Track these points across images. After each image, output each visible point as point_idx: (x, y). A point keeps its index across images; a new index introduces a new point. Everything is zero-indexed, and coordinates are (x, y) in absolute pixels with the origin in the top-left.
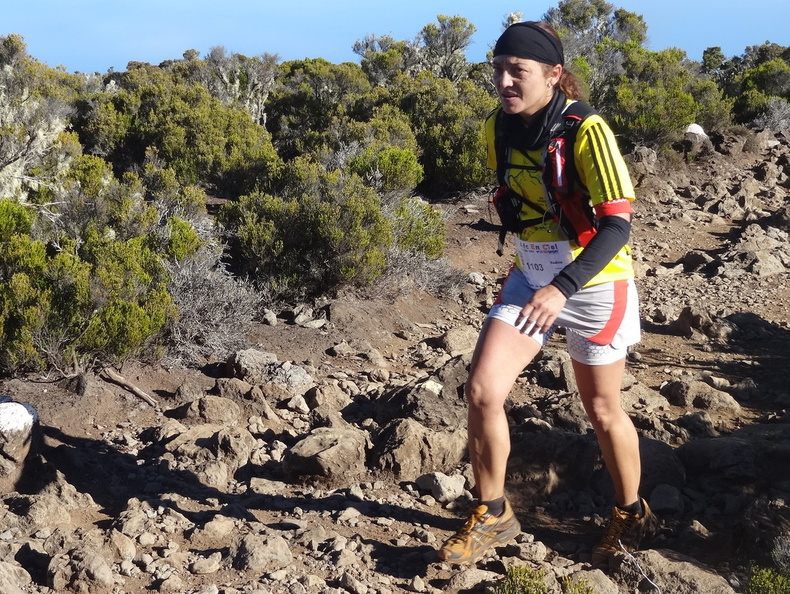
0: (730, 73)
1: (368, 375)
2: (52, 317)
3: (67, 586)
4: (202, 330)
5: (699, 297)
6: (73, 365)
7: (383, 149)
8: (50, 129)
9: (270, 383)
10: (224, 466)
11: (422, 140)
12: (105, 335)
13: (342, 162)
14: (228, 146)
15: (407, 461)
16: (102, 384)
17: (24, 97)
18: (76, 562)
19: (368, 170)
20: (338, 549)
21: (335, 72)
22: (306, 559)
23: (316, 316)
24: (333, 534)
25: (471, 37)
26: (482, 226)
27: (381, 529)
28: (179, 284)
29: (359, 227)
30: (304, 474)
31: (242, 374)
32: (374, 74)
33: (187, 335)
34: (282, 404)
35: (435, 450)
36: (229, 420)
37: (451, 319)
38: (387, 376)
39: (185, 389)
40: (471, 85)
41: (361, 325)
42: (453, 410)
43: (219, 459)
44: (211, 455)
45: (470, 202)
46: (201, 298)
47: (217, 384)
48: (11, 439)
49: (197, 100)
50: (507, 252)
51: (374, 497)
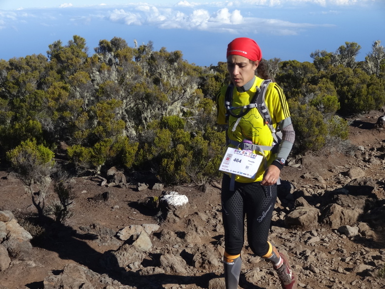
1: (318, 186)
2: (193, 161)
3: (200, 266)
6: (201, 181)
7: (324, 96)
8: (191, 88)
11: (340, 93)
12: (213, 169)
13: (307, 101)
15: (335, 221)
16: (212, 188)
17: (182, 75)
18: (204, 257)
19: (318, 104)
20: (307, 255)
21: (303, 65)
22: (294, 259)
23: (297, 162)
24: (305, 249)
27: (324, 248)
29: (314, 127)
30: (293, 225)
32: (319, 66)
35: (346, 217)
37: (351, 164)
38: (325, 187)
40: (359, 70)
41: (314, 166)
42: (353, 201)
45: (358, 118)
48: (178, 209)
50: (374, 138)
51: (321, 235)
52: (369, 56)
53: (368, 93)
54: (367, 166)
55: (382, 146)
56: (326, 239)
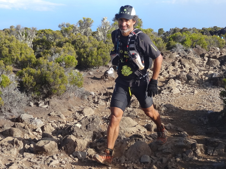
0: (166, 36)
1: (60, 122)
4: (10, 108)
5: (156, 100)
7: (66, 55)
9: (31, 124)
10: (16, 149)
11: (78, 53)
13: (53, 59)
14: (21, 54)
15: (70, 148)
19: (61, 62)
21: (53, 33)
23: (45, 104)
25: (92, 24)
26: (95, 78)
27: (62, 168)
28: (4, 94)
29: (58, 78)
30: (40, 151)
31: (22, 121)
32: (64, 34)
33: (6, 110)
34: (34, 130)
35: (78, 144)
36: (18, 135)
37: (85, 105)
38: (65, 122)
39: (5, 126)
40: (92, 38)
41: (58, 107)
42: (84, 132)
43: (14, 147)
44: (12, 146)
45: (91, 71)
46: (11, 99)
47: (15, 124)
49: (12, 40)
50: (102, 86)
51: (60, 159)
52: (99, 28)
53: (98, 54)
54: (96, 106)
55: (107, 92)
56: (64, 162)
